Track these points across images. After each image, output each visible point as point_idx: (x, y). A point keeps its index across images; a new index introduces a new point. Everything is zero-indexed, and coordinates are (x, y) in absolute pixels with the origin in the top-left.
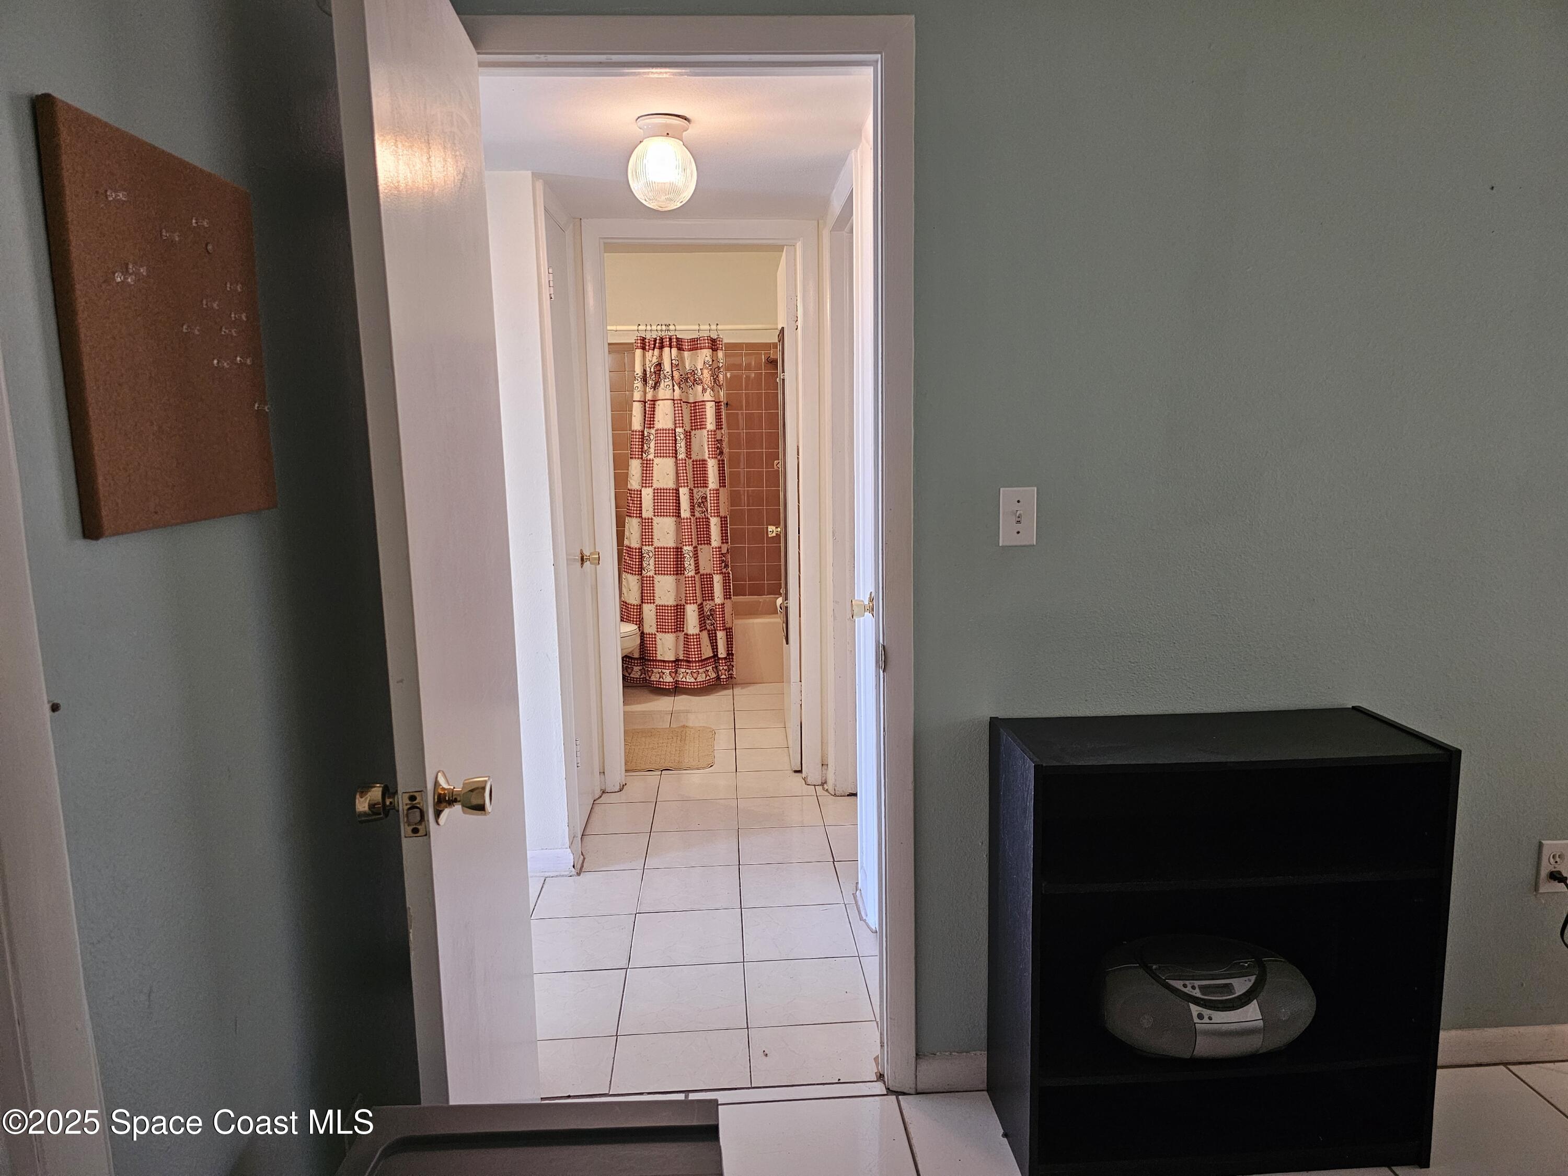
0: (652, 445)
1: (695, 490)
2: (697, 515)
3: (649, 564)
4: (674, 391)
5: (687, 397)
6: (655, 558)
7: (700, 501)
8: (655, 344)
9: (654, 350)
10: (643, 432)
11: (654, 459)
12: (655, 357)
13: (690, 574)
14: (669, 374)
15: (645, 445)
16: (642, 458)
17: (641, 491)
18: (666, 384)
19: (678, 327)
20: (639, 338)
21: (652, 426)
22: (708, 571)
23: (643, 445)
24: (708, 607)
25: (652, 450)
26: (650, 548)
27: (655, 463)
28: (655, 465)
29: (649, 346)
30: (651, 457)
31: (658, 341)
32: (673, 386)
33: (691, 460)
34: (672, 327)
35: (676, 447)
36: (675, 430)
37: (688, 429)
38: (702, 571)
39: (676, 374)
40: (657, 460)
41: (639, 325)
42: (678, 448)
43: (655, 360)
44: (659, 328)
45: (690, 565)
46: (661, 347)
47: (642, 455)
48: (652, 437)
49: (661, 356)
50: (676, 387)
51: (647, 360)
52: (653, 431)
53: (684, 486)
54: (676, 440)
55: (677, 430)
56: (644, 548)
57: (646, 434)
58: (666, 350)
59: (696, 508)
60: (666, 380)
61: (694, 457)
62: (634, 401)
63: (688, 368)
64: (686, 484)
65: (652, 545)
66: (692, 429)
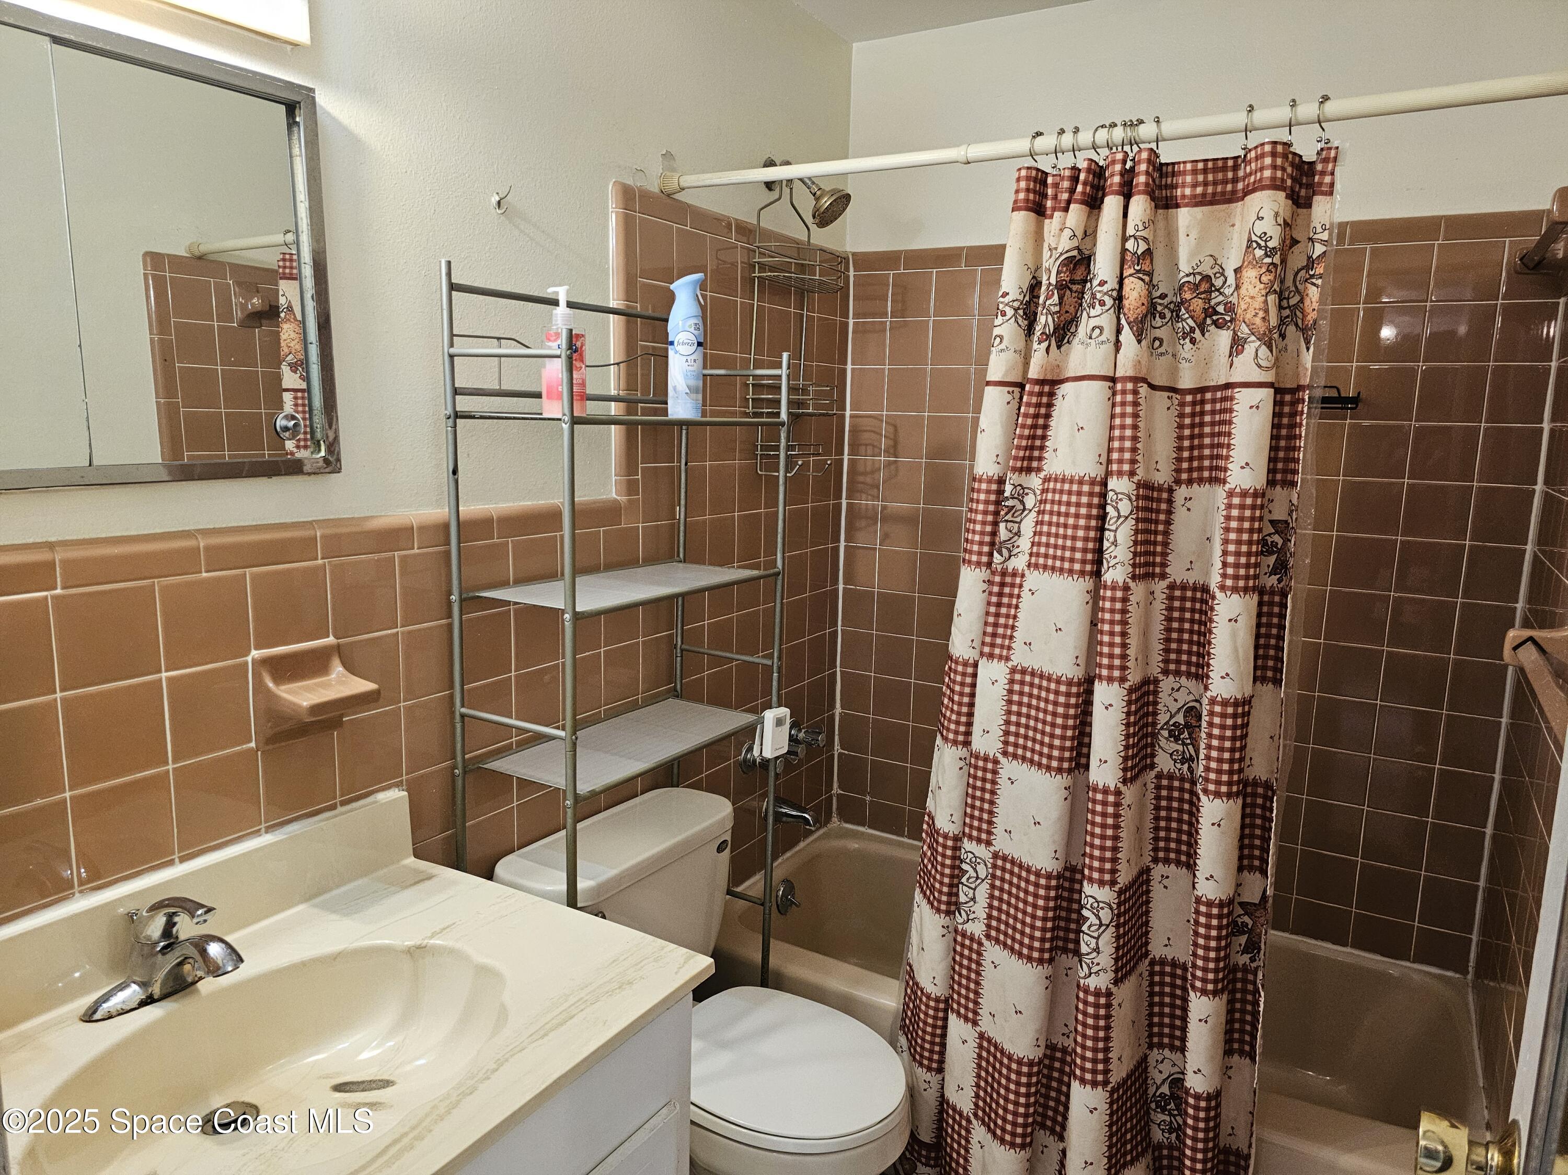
0: (1028, 525)
1: (1167, 684)
2: (1164, 762)
3: (973, 899)
4: (1117, 345)
5: (1174, 371)
6: (993, 886)
7: (1180, 719)
8: (1072, 191)
9: (1066, 210)
10: (1001, 481)
11: (1027, 572)
12: (1067, 233)
13: (1093, 982)
14: (1105, 288)
15: (1002, 526)
16: (989, 564)
17: (976, 665)
18: (1093, 322)
19: (1168, 128)
20: (1023, 173)
21: (1035, 464)
22: (1181, 952)
23: (995, 524)
24: (1166, 1068)
25: (1024, 543)
26: (981, 851)
27: (1026, 586)
28: (1025, 594)
29: (1055, 197)
30: (1019, 563)
31: (1082, 176)
32: (1119, 331)
33: (1164, 584)
34: (1147, 131)
35: (1101, 540)
36: (1104, 484)
37: (1163, 477)
38: (1157, 949)
39: (1134, 290)
40: (1033, 579)
41: (1039, 134)
42: (1106, 544)
43: (1065, 244)
44: (1102, 136)
45: (1097, 950)
46: (1094, 203)
47: (991, 555)
48: (1030, 501)
49: (1090, 233)
50: (1127, 336)
51: (1046, 246)
52: (1035, 481)
53: (1110, 679)
54: (1103, 517)
55: (1113, 483)
56: (967, 845)
57: (1008, 489)
58: (1112, 204)
59: (1163, 742)
60: (1093, 313)
61: (1177, 571)
62: (988, 383)
63: (1185, 267)
64: (1116, 673)
65: (989, 843)
66: (1178, 482)
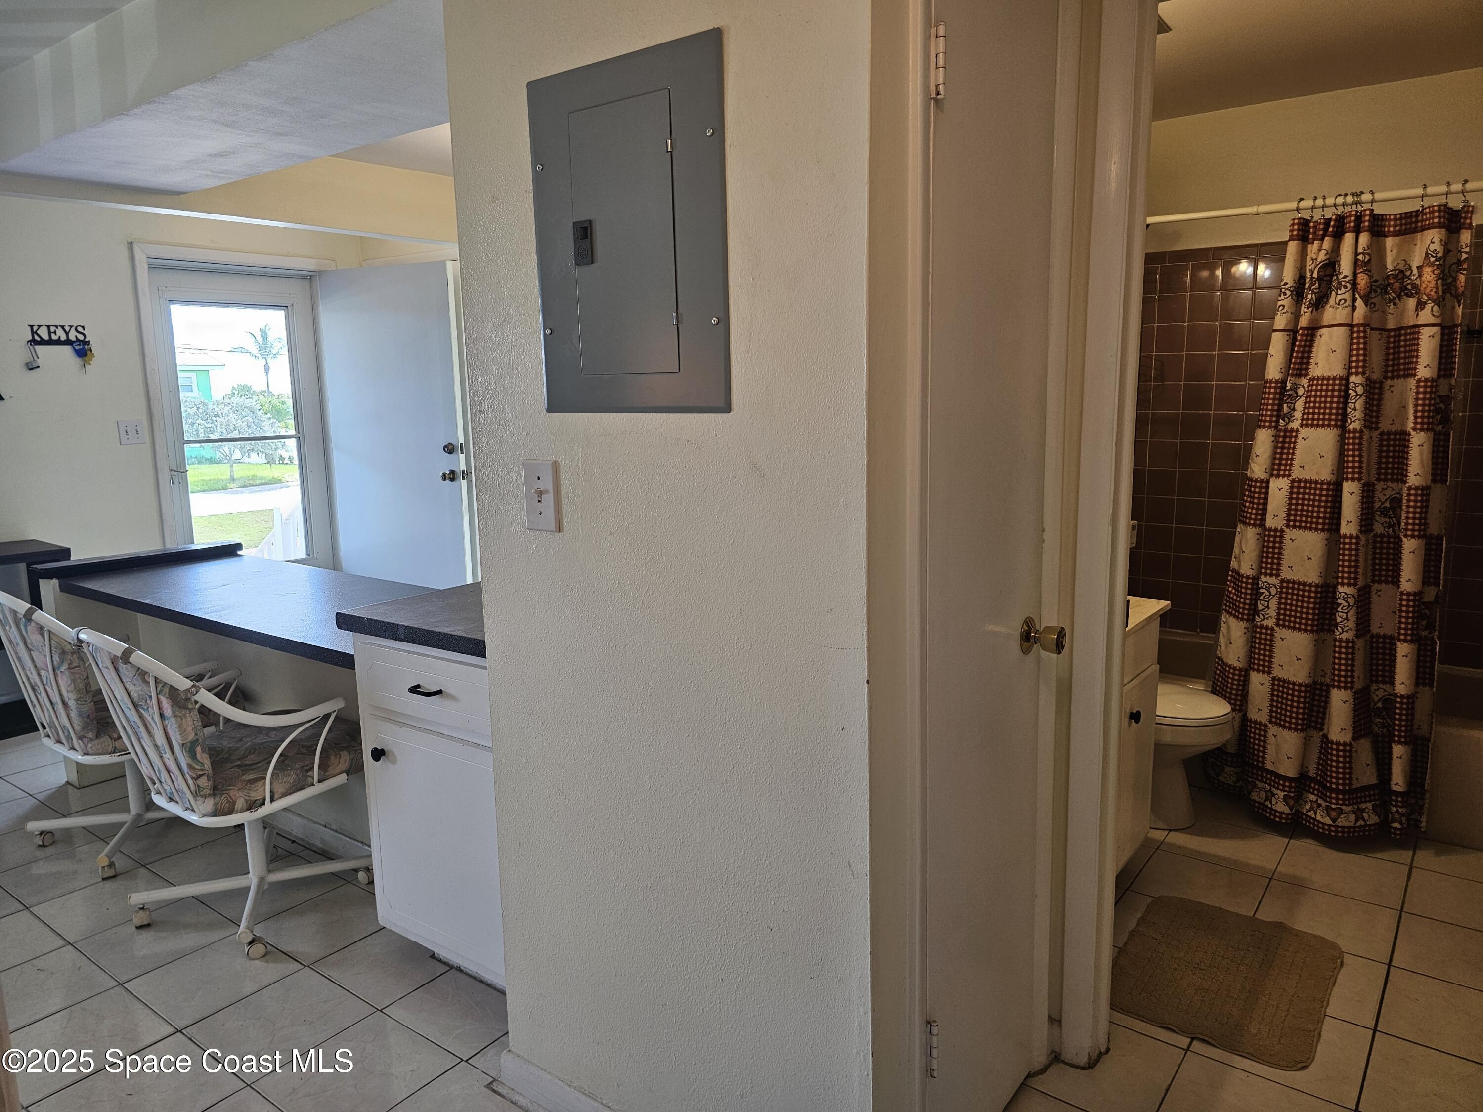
0: (1300, 405)
1: (1379, 486)
2: (1378, 529)
3: (1268, 607)
4: (1354, 308)
5: (1385, 320)
6: (1280, 598)
7: (1387, 504)
8: (1326, 230)
9: (1322, 240)
10: (1284, 382)
11: (1300, 429)
12: (1323, 252)
13: (1344, 636)
14: (1347, 279)
15: (1285, 405)
16: (1276, 427)
17: (1268, 482)
18: (1339, 297)
19: (1378, 196)
20: (1296, 221)
21: (1303, 372)
22: (1388, 630)
23: (1280, 406)
24: (1380, 694)
25: (1298, 414)
26: (1273, 580)
27: (1300, 437)
28: (1300, 441)
29: (1315, 233)
30: (1295, 425)
31: (1332, 223)
32: (1354, 300)
33: (1378, 432)
34: (1366, 197)
35: (1345, 409)
36: (1347, 379)
37: (1375, 376)
38: (1375, 630)
39: (1363, 280)
40: (1304, 432)
41: (1302, 199)
42: (1349, 410)
43: (1322, 256)
44: (1340, 200)
45: (1347, 619)
46: (1338, 236)
47: (1277, 422)
48: (1301, 392)
49: (1335, 251)
50: (1359, 303)
51: (1308, 258)
52: (1304, 381)
53: (1353, 480)
54: (1347, 396)
55: (1353, 379)
56: (1263, 578)
57: (1289, 385)
58: (1349, 238)
59: (1377, 518)
60: (1339, 292)
61: (1385, 425)
63: (1390, 266)
64: (1356, 476)
65: (1278, 575)
66: (1386, 378)
